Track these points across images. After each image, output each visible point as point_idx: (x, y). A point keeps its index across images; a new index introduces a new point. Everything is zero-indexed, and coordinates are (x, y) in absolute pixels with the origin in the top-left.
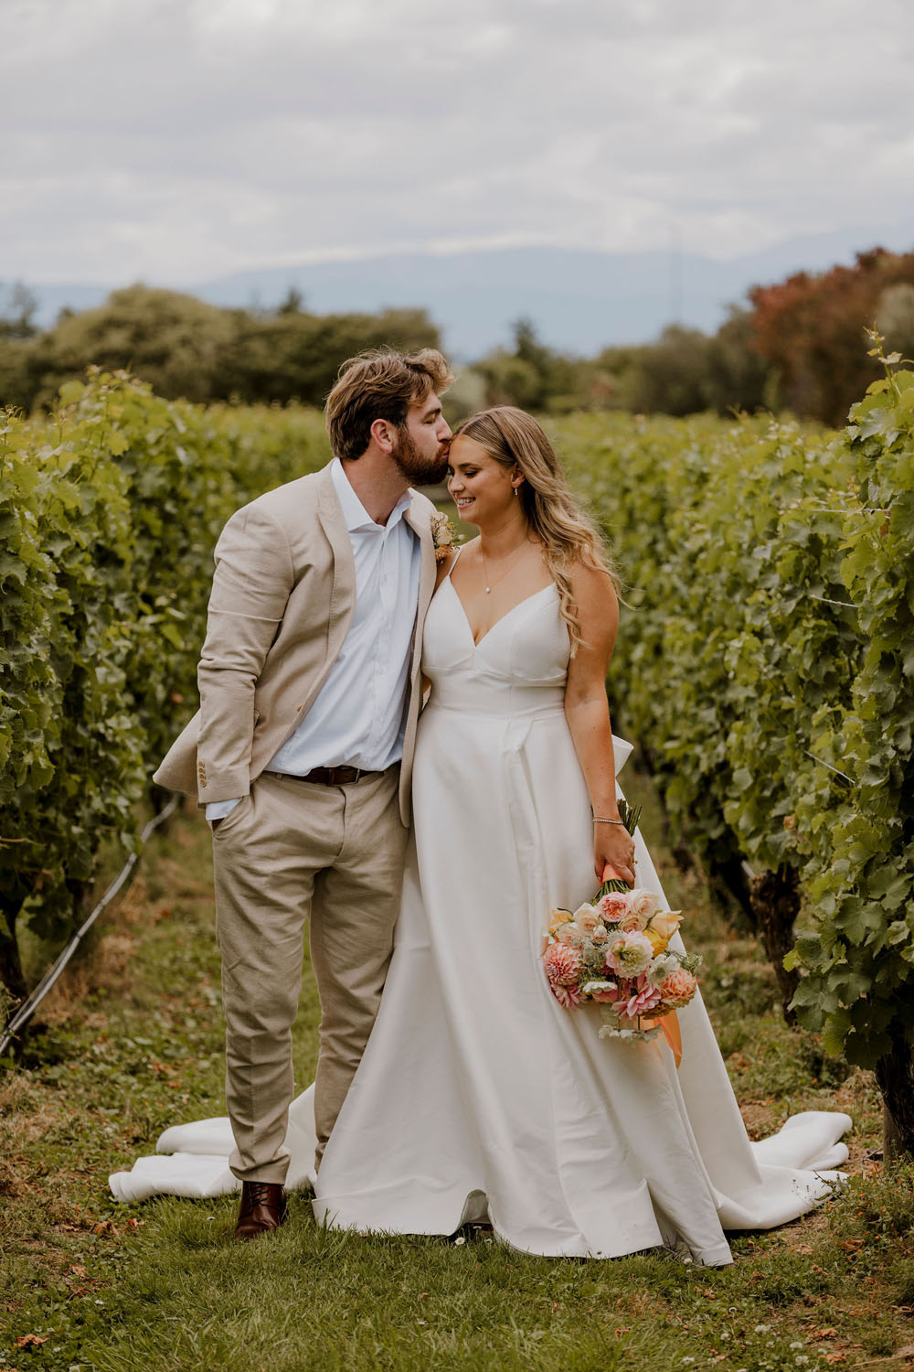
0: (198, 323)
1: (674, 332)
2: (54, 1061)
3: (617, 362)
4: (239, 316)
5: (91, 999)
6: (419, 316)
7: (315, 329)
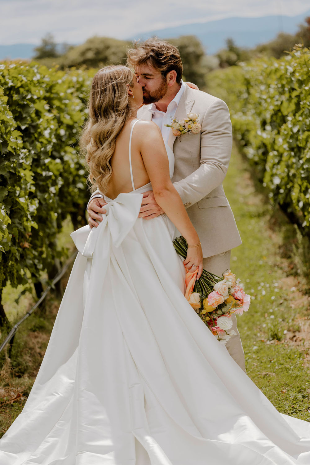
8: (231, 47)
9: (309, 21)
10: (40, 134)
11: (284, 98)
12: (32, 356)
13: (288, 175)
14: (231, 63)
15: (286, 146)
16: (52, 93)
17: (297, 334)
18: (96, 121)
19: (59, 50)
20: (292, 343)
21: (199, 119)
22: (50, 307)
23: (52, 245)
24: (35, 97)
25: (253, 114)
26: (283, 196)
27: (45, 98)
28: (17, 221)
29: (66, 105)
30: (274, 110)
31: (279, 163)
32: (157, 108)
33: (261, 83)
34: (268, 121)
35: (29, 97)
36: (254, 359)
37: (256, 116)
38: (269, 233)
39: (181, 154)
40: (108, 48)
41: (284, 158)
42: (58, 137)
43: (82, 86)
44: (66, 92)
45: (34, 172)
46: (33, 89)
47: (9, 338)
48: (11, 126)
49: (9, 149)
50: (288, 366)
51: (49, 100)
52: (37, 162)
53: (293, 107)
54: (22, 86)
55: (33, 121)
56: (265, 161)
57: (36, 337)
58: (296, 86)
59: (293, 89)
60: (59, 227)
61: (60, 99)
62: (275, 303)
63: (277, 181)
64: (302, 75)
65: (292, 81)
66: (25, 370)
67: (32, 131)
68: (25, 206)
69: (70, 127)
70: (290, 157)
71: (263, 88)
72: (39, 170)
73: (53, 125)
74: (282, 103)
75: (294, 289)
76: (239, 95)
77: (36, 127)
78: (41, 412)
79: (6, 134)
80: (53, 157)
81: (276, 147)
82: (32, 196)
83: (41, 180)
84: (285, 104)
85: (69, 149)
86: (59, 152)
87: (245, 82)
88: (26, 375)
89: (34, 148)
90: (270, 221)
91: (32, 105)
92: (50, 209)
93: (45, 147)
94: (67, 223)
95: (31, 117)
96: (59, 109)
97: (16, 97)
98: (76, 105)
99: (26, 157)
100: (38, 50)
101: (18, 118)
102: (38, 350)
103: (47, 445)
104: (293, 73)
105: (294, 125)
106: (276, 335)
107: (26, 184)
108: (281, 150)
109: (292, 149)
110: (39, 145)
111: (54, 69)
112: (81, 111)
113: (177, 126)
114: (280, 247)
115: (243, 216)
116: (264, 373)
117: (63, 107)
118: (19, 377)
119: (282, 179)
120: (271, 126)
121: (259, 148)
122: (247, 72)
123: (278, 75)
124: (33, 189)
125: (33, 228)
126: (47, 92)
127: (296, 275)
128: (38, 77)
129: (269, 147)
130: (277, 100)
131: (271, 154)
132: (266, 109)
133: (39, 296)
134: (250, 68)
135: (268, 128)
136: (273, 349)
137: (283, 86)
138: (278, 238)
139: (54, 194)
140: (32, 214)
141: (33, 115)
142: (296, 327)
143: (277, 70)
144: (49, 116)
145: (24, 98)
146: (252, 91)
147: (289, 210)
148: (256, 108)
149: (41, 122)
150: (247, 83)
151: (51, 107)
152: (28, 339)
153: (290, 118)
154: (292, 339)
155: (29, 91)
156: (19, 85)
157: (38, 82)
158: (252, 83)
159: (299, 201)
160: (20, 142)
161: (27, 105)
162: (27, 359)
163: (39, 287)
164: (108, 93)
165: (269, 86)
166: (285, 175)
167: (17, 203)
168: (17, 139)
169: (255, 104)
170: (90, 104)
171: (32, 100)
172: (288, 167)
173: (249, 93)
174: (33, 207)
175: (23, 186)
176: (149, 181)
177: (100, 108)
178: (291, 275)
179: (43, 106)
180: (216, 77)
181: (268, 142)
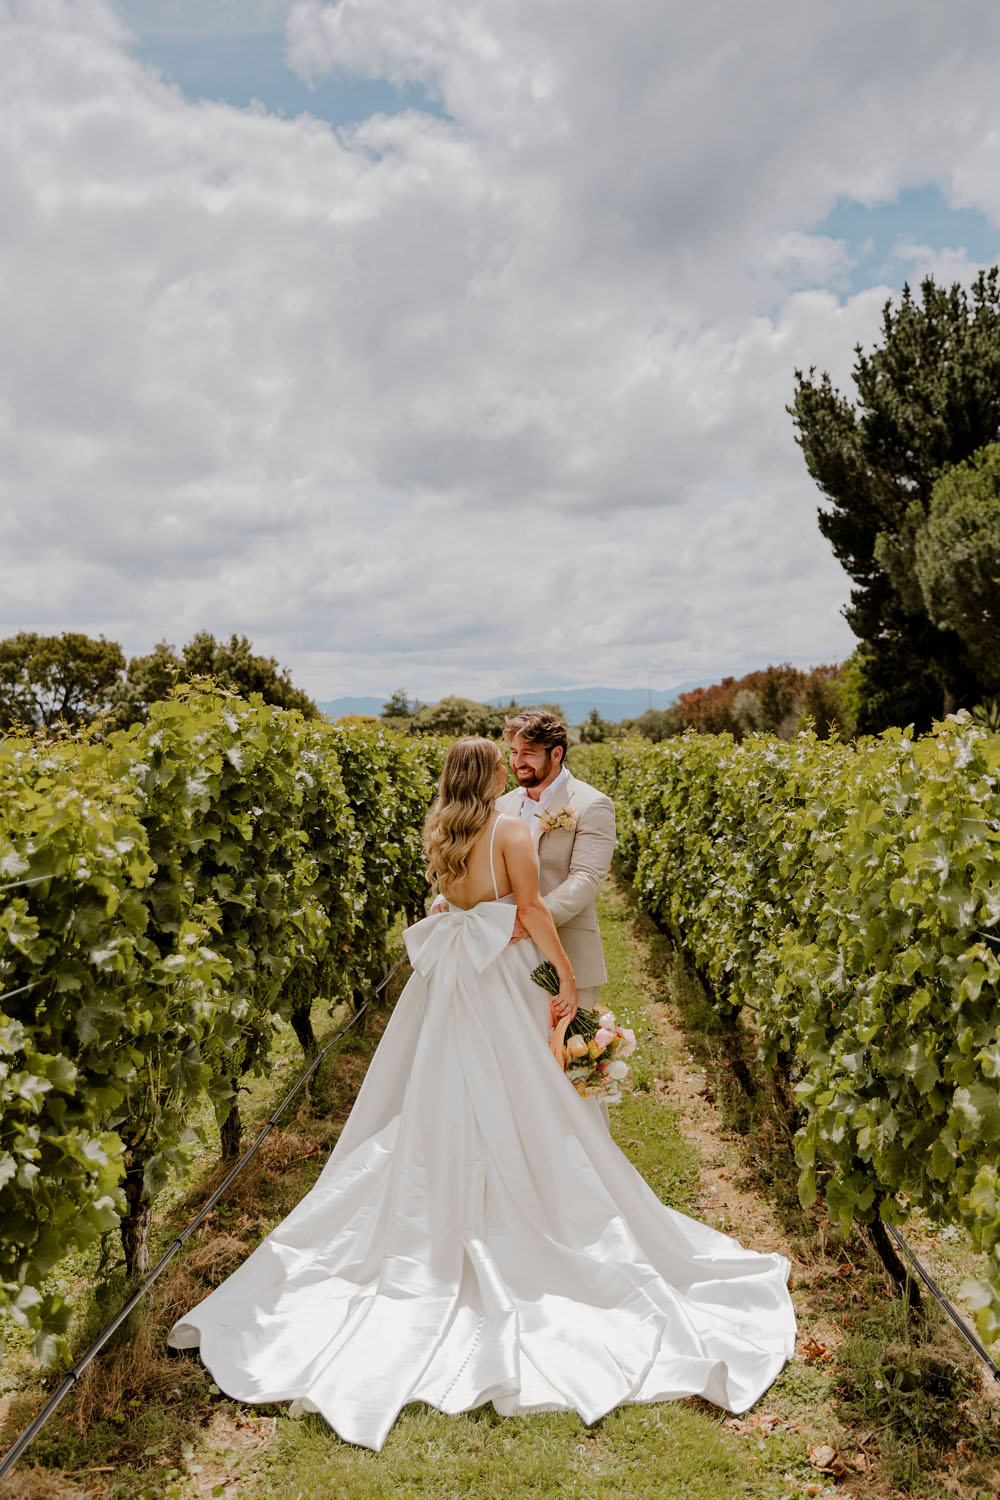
0: (476, 711)
8: (595, 720)
9: (683, 697)
10: (378, 812)
11: (667, 789)
12: (341, 1089)
13: (664, 879)
14: (599, 740)
15: (665, 846)
16: (396, 762)
17: (669, 1083)
18: (447, 802)
19: (411, 708)
20: (663, 1097)
21: (576, 814)
22: (370, 1021)
23: (379, 945)
24: (376, 767)
26: (657, 903)
27: (389, 769)
28: (337, 920)
29: (412, 777)
30: (650, 800)
31: (654, 863)
32: (529, 795)
33: (636, 767)
35: (369, 766)
36: (617, 1117)
38: (633, 942)
39: (548, 854)
40: (466, 710)
41: (662, 859)
42: (400, 815)
43: (433, 755)
44: (413, 763)
45: (365, 858)
46: (375, 758)
47: (313, 1067)
48: (344, 802)
49: (337, 830)
50: (660, 1133)
51: (391, 770)
52: (370, 846)
53: (677, 800)
54: (361, 753)
55: (371, 795)
56: (636, 857)
57: (349, 1062)
58: (683, 777)
59: (679, 780)
60: (391, 920)
61: (406, 770)
62: (642, 1038)
63: (650, 885)
65: (677, 770)
66: (329, 1109)
67: (368, 808)
68: (350, 903)
69: (415, 803)
70: (669, 859)
72: (372, 857)
73: (395, 802)
74: (662, 793)
75: (665, 1020)
76: (606, 775)
77: (374, 803)
78: (338, 1191)
79: (335, 812)
80: (392, 840)
81: (652, 844)
82: (360, 888)
83: (374, 868)
84: (667, 796)
85: (411, 829)
86: (399, 833)
87: (615, 763)
88: (330, 1116)
89: (369, 828)
90: (634, 927)
91: (371, 777)
92: (381, 903)
93: (383, 829)
94: (400, 917)
95: (369, 791)
96: (403, 781)
97: (353, 765)
98: (424, 776)
99: (358, 841)
100: (386, 707)
101: (352, 791)
102: (349, 1081)
103: (343, 1240)
104: (681, 762)
106: (645, 1084)
107: (354, 874)
108: (658, 850)
110: (375, 825)
111: (402, 735)
112: (430, 784)
113: (547, 818)
114: (646, 962)
115: (604, 917)
116: (631, 1141)
117: (408, 779)
118: (321, 1118)
120: (646, 817)
121: (628, 841)
122: (618, 751)
123: (659, 760)
124: (362, 880)
125: (357, 926)
126: (391, 760)
127: (667, 1000)
128: (382, 744)
130: (656, 790)
131: (644, 851)
132: (640, 798)
133: (358, 1007)
134: (621, 748)
135: (642, 819)
136: (640, 1104)
137: (664, 774)
138: (644, 951)
139: (388, 885)
140: (357, 913)
141: (372, 790)
142: (668, 1075)
143: (657, 755)
144: (391, 790)
145: (362, 768)
146: (622, 773)
147: (663, 921)
149: (382, 797)
150: (618, 764)
151: (394, 779)
152: (338, 1065)
154: (663, 1090)
155: (369, 760)
156: (359, 751)
157: (382, 749)
158: (624, 765)
159: (679, 916)
160: (351, 823)
161: (367, 776)
162: (333, 1095)
163: (358, 997)
164: (469, 770)
165: (646, 771)
167: (341, 898)
168: (348, 818)
170: (442, 779)
171: (372, 771)
173: (619, 777)
174: (359, 904)
175: (350, 876)
176: (511, 891)
177: (456, 786)
178: (661, 1000)
179: (384, 778)
180: (579, 752)
181: (640, 837)
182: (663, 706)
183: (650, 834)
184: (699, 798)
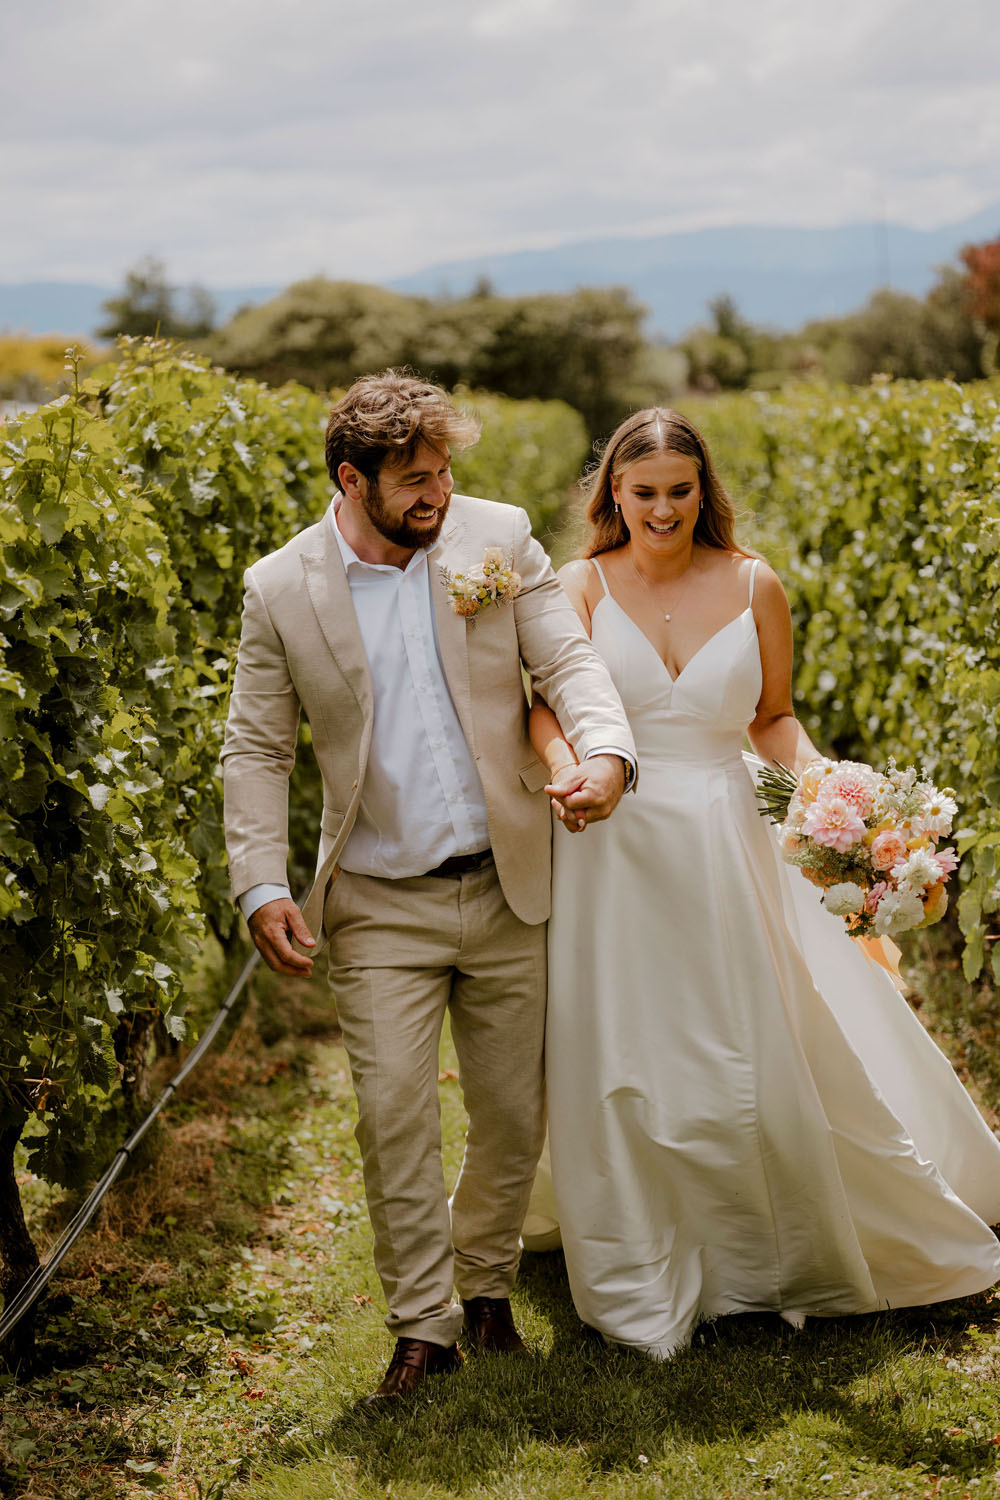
0: (385, 315)
1: (882, 299)
2: (80, 1357)
3: (826, 336)
4: (422, 305)
5: (155, 1231)
6: (620, 295)
7: (509, 313)
8: (726, 324)
9: (971, 257)
11: (852, 488)
14: (733, 381)
15: (849, 599)
25: (783, 529)
30: (830, 517)
31: (833, 640)
33: (805, 450)
34: (816, 542)
37: (787, 534)
40: (358, 314)
41: (845, 626)
53: (866, 511)
58: (874, 464)
59: (870, 472)
63: (828, 683)
64: (887, 441)
65: (867, 452)
70: (858, 622)
71: (808, 462)
74: (847, 500)
76: (747, 476)
84: (853, 504)
87: (765, 445)
100: (112, 307)
104: (869, 436)
105: (868, 550)
108: (839, 609)
109: (861, 605)
119: (839, 677)
120: (822, 554)
122: (771, 418)
123: (843, 435)
129: (814, 604)
130: (837, 494)
131: (819, 619)
132: (813, 516)
134: (778, 409)
135: (815, 559)
137: (849, 463)
143: (839, 424)
146: (782, 468)
148: (789, 513)
150: (770, 447)
153: (860, 535)
158: (783, 449)
159: (869, 715)
165: (820, 460)
166: (845, 668)
169: (786, 502)
172: (853, 646)
173: (773, 475)
181: (812, 593)
182: (917, 284)
183: (825, 586)
184: (896, 502)
